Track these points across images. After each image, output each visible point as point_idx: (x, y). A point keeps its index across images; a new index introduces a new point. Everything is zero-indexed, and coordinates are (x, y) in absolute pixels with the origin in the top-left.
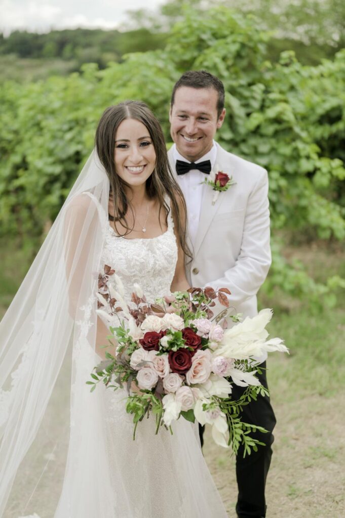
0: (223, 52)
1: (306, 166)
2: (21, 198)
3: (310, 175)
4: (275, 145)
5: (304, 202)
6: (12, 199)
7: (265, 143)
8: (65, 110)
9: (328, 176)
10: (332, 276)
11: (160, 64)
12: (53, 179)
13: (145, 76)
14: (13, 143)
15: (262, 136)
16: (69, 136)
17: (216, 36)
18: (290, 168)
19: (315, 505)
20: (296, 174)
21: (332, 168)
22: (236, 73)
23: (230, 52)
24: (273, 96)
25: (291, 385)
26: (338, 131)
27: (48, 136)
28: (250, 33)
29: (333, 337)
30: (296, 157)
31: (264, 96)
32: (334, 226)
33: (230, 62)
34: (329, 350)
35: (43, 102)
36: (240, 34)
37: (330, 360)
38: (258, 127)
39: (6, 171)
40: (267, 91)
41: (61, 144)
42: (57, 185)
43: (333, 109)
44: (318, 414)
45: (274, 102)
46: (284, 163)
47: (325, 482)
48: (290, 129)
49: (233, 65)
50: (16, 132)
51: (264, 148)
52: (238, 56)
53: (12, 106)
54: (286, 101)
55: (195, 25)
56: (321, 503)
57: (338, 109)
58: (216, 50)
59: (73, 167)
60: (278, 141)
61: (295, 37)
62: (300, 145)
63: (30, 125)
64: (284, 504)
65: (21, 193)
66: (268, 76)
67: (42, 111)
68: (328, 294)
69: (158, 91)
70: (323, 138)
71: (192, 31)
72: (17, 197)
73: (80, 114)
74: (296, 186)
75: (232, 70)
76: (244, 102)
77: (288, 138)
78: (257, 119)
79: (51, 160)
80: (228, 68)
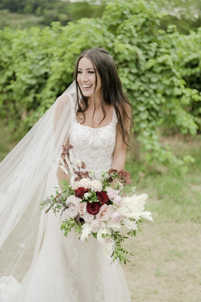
0: (135, 23)
1: (177, 92)
2: (10, 96)
3: (179, 97)
4: (161, 79)
5: (174, 112)
6: (5, 97)
7: (155, 77)
8: (40, 48)
9: (189, 98)
10: (186, 155)
11: (99, 26)
12: (31, 87)
13: (89, 32)
14: (8, 64)
15: (154, 72)
16: (42, 63)
17: (132, 12)
18: (168, 92)
19: (170, 282)
20: (171, 96)
21: (192, 94)
22: (142, 35)
23: (139, 23)
24: (162, 50)
25: (160, 215)
26: (196, 73)
27: (29, 62)
28: (151, 13)
29: (185, 190)
30: (172, 86)
31: (157, 49)
32: (190, 127)
33: (139, 29)
34: (182, 197)
35: (27, 42)
36: (146, 13)
37: (182, 203)
38: (152, 67)
39: (3, 80)
40: (158, 47)
41: (37, 67)
42: (33, 91)
43: (194, 60)
44: (174, 232)
45: (162, 54)
46: (165, 89)
47: (177, 270)
48: (170, 70)
49: (141, 30)
50: (10, 58)
51: (154, 80)
52: (144, 25)
53: (8, 42)
54: (169, 54)
55: (120, 5)
56: (174, 281)
57: (197, 60)
58: (131, 21)
59: (43, 81)
60: (163, 77)
61: (173, 14)
62: (175, 79)
63: (18, 54)
64: (153, 280)
65: (10, 93)
66: (160, 38)
67: (26, 46)
68: (183, 165)
69: (96, 41)
70: (187, 76)
71: (119, 8)
72: (8, 95)
73: (49, 51)
74: (171, 103)
75: (140, 33)
76: (145, 52)
77: (168, 75)
78: (152, 63)
79: (30, 76)
80: (137, 32)
